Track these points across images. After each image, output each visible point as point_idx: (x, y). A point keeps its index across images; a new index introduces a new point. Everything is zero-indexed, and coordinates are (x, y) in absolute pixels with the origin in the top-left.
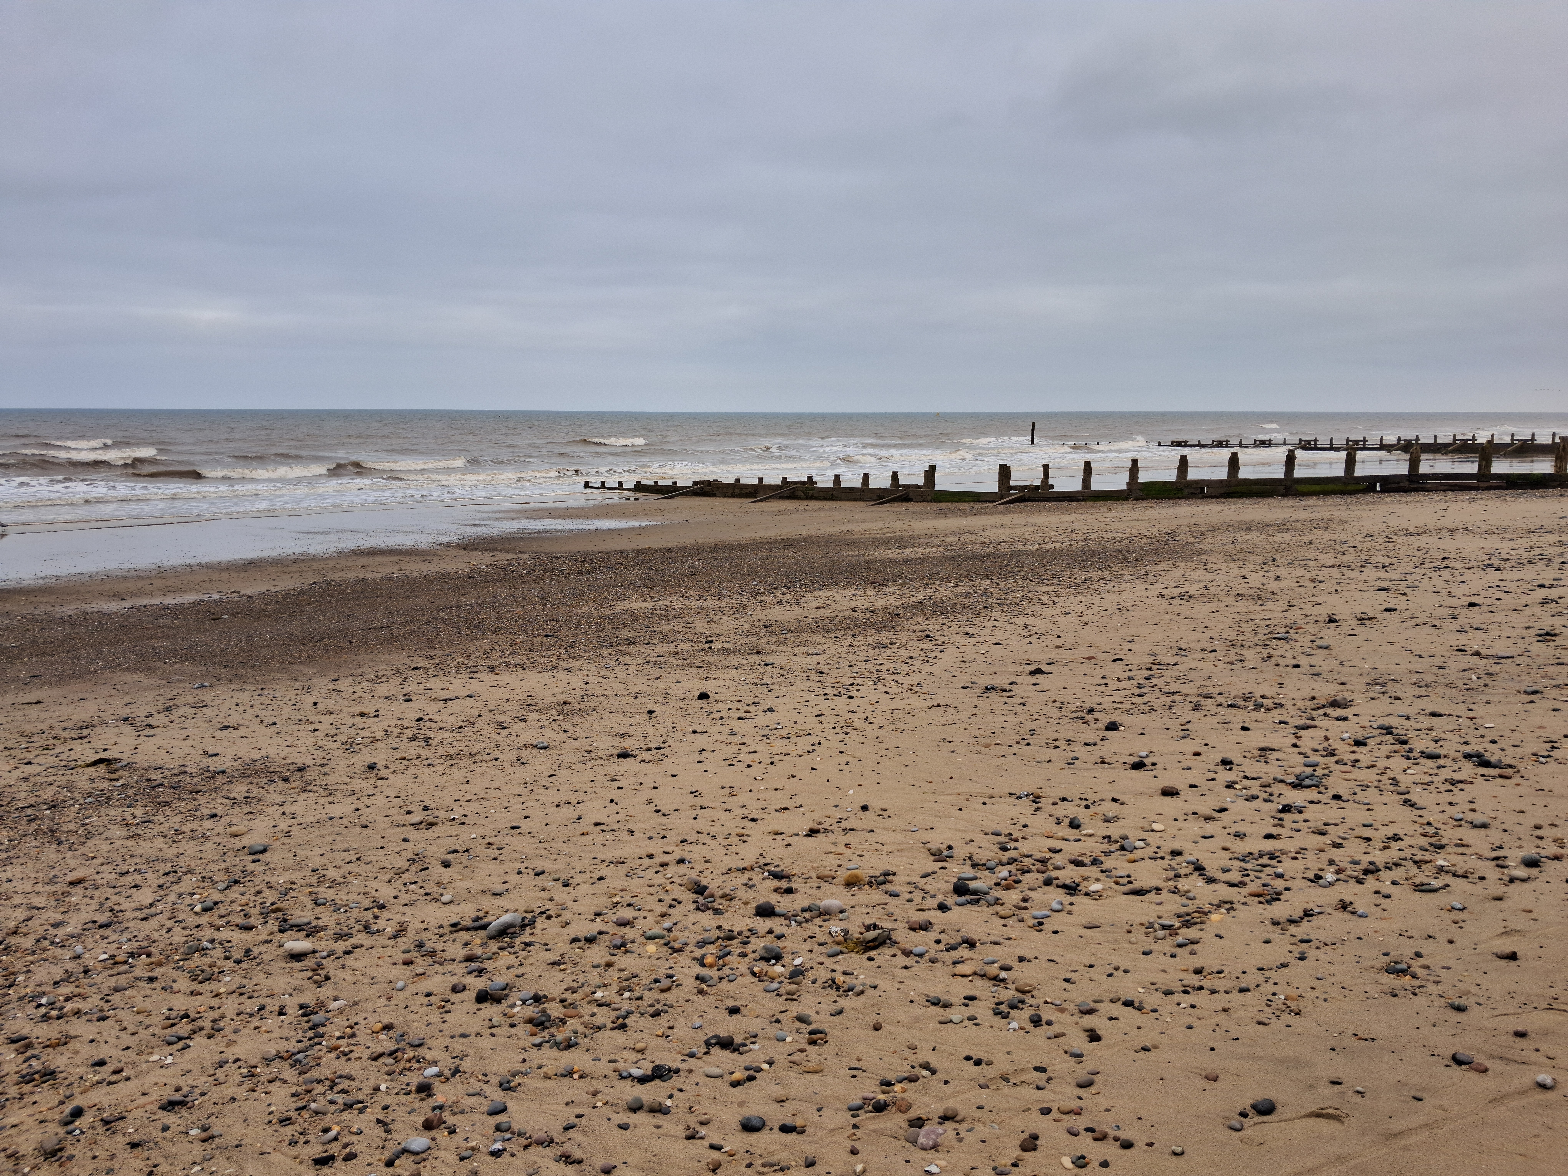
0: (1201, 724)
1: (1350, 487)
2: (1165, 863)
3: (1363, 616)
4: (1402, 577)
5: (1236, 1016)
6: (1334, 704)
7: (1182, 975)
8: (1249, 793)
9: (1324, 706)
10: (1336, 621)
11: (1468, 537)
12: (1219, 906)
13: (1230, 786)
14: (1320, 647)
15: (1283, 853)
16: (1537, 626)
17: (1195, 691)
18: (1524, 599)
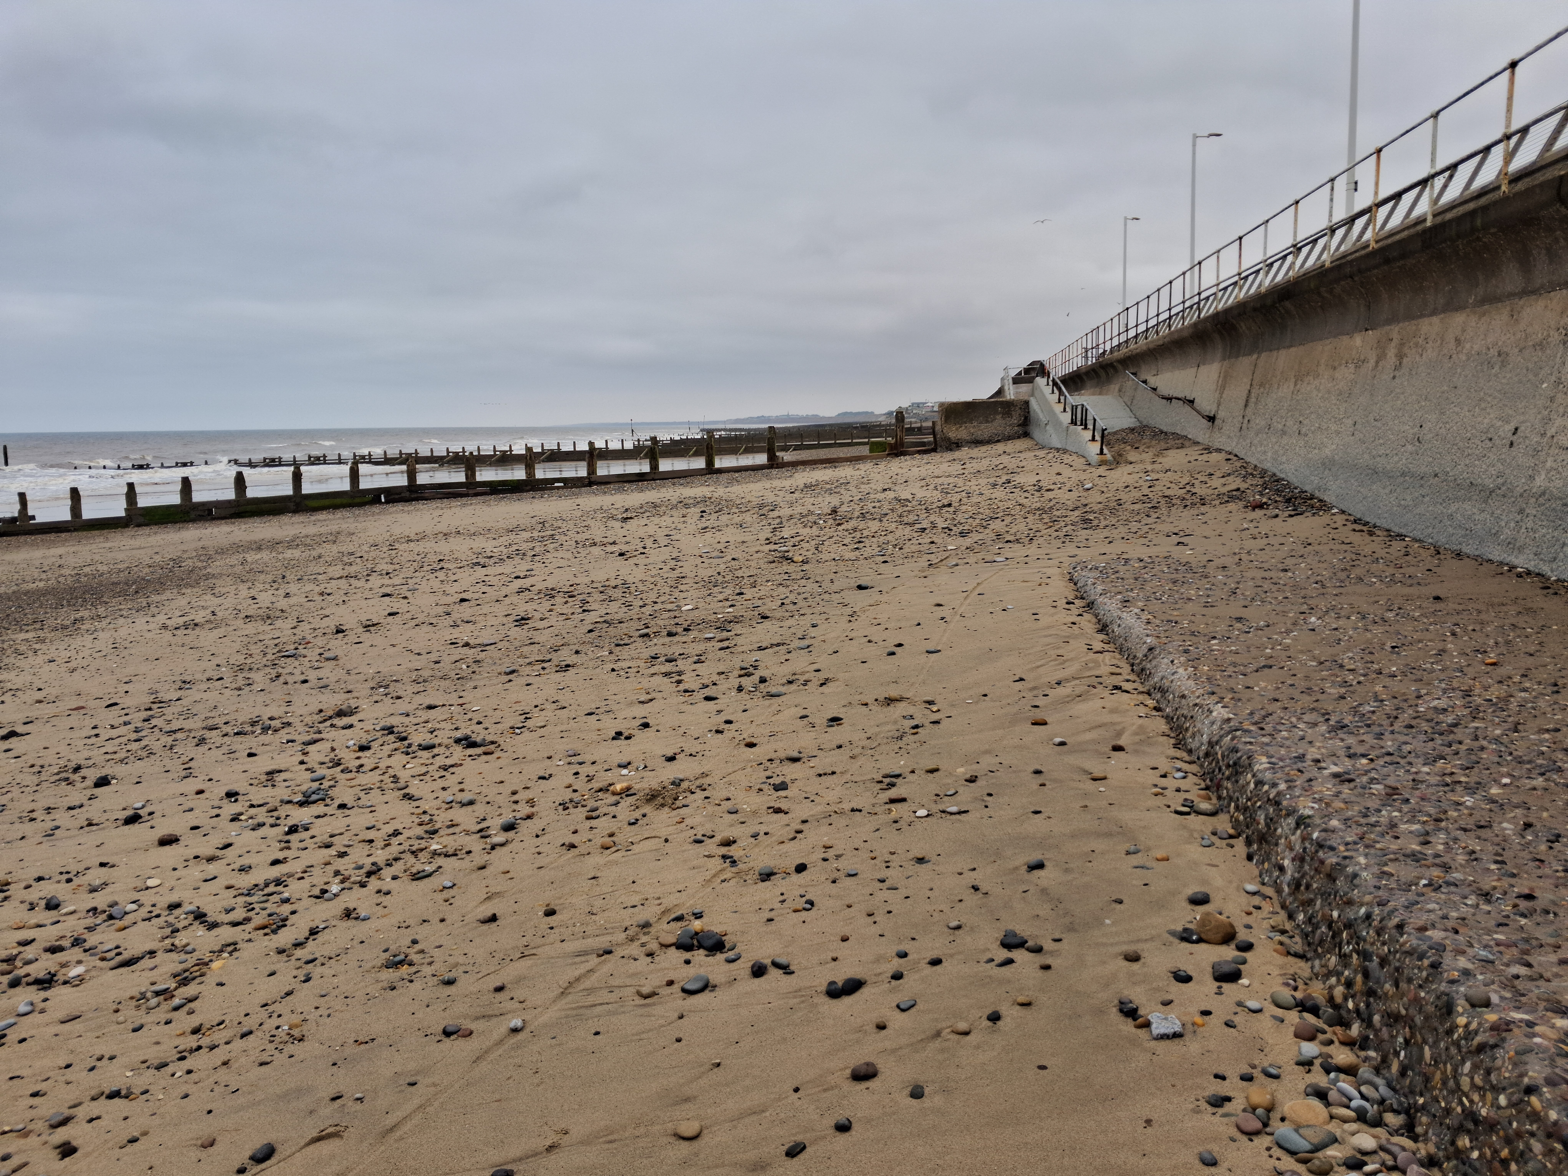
0: (204, 759)
1: (357, 500)
2: (161, 920)
3: (368, 623)
4: (404, 581)
5: (237, 1065)
6: (341, 714)
7: (177, 1041)
8: (255, 821)
9: (330, 718)
10: (343, 631)
11: (459, 539)
12: (221, 951)
13: (235, 819)
14: (328, 659)
15: (290, 875)
16: (515, 613)
17: (200, 724)
18: (505, 591)
